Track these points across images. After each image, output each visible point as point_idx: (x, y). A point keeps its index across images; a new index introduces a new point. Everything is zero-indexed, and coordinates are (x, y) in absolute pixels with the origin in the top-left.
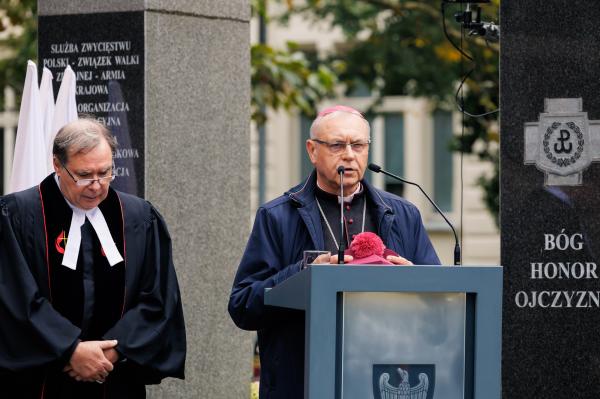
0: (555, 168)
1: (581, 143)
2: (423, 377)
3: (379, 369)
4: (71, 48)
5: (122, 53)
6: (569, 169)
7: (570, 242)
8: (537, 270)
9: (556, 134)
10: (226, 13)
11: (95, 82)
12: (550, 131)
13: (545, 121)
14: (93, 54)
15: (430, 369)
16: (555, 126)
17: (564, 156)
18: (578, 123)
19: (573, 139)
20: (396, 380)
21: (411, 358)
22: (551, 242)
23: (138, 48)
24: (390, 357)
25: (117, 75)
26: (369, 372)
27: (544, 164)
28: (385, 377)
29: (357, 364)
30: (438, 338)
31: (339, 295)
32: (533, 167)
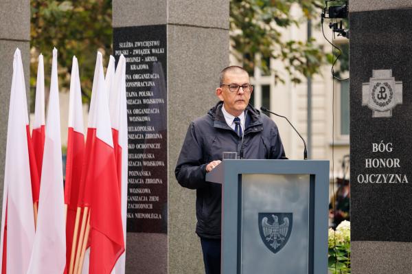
0: (378, 108)
1: (391, 94)
2: (286, 219)
3: (261, 215)
4: (130, 45)
5: (155, 47)
6: (385, 108)
7: (386, 147)
8: (369, 163)
9: (379, 89)
10: (215, 24)
11: (142, 63)
12: (375, 88)
13: (373, 82)
14: (141, 48)
15: (290, 215)
16: (378, 85)
17: (382, 101)
18: (390, 83)
19: (387, 92)
20: (271, 221)
21: (279, 210)
22: (376, 147)
23: (163, 45)
24: (268, 209)
25: (153, 59)
26: (257, 217)
27: (372, 105)
28: (265, 219)
29: (250, 213)
30: (294, 198)
31: (240, 176)
32: (366, 107)
